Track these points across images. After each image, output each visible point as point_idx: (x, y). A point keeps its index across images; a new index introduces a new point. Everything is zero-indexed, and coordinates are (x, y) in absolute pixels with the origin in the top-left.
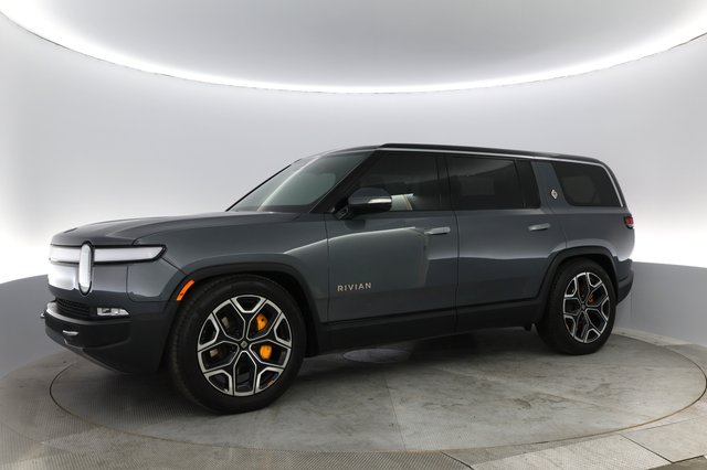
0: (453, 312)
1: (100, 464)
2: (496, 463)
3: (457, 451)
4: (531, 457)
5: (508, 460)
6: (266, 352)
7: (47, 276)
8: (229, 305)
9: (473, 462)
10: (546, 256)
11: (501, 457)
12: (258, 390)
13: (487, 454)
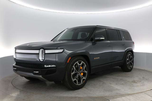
0: (111, 64)
1: (23, 100)
2: (115, 99)
3: (106, 97)
4: (123, 98)
5: (118, 99)
6: (82, 74)
7: (13, 56)
8: (77, 63)
9: (110, 99)
10: (124, 51)
11: (116, 98)
12: (82, 84)
13: (113, 97)
